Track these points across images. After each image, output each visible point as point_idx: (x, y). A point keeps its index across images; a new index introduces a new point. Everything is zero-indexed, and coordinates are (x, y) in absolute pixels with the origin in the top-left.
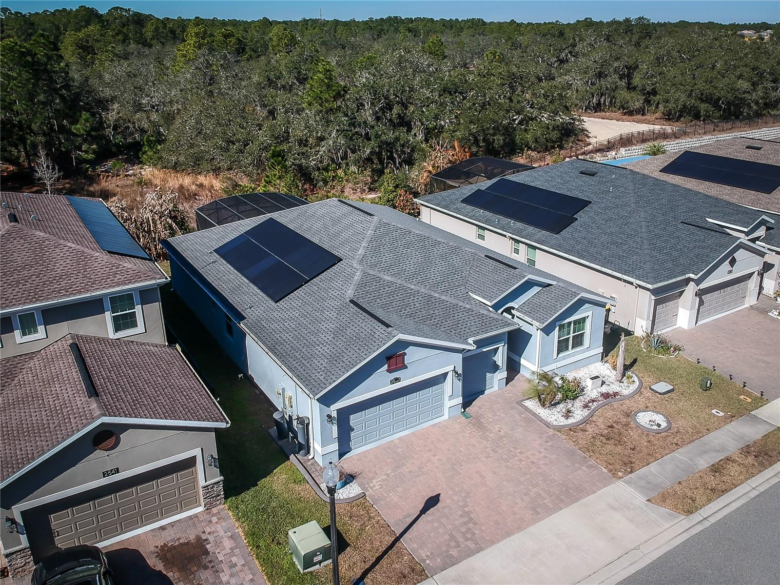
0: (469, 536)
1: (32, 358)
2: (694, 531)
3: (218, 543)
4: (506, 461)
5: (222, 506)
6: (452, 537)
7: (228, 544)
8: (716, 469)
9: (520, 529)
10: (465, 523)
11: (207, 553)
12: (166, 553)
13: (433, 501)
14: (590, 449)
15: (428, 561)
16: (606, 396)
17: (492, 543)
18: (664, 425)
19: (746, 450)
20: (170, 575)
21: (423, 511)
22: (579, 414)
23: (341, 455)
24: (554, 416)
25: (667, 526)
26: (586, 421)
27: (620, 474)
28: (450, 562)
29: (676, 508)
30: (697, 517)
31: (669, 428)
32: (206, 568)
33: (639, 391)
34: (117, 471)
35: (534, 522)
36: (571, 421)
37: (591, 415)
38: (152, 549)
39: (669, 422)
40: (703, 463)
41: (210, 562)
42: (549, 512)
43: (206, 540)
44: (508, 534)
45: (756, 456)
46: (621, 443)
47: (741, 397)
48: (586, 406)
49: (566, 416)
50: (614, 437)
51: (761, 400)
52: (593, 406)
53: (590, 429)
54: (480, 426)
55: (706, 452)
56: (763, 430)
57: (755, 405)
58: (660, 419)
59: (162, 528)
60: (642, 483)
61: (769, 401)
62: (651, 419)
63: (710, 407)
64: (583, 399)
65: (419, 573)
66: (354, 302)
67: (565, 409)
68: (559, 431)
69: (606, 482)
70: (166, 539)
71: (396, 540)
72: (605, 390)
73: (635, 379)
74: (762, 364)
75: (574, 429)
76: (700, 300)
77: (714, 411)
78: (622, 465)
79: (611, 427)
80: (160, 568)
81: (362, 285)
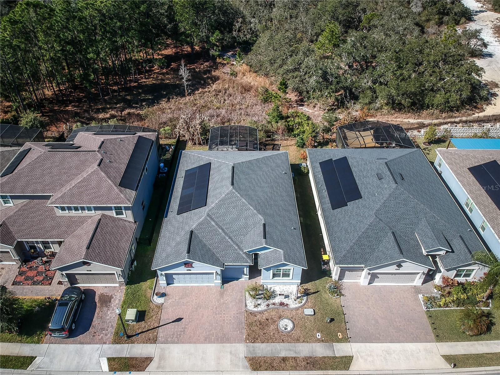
0: (178, 336)
1: (90, 218)
3: (115, 300)
4: (216, 314)
5: (124, 287)
6: (174, 334)
7: (117, 301)
8: (284, 359)
9: (195, 343)
10: (181, 331)
11: (110, 302)
12: (102, 296)
13: (179, 319)
14: (250, 325)
15: (160, 338)
16: (282, 304)
17: (183, 343)
18: (289, 329)
19: (306, 359)
20: (97, 304)
21: (173, 322)
22: (263, 307)
23: (168, 284)
24: (251, 304)
25: (240, 370)
26: (261, 312)
27: (248, 341)
28: (166, 342)
29: (251, 365)
30: (255, 373)
31: (289, 332)
32: (107, 307)
33: (297, 309)
34: (91, 271)
35: (202, 343)
36: (256, 309)
37: (266, 311)
38: (99, 293)
39: (292, 330)
40: (283, 354)
41: (109, 305)
42: (210, 342)
43: (113, 297)
44: (190, 343)
45: (307, 363)
46: (263, 329)
47: (339, 334)
48: (268, 305)
49: (256, 306)
50: (263, 325)
51: (346, 340)
52: (271, 306)
53: (258, 317)
54: (222, 295)
55: (290, 350)
56: (329, 353)
57: (339, 341)
58: (290, 326)
59: (106, 287)
60: (251, 349)
61: (349, 342)
62: (286, 324)
63: (318, 331)
64: (271, 301)
65: (154, 341)
66: (192, 232)
67: (259, 303)
68: (246, 311)
69: (240, 342)
70: (104, 291)
71: (158, 327)
72: (285, 301)
73: (303, 302)
74: (373, 322)
75: (252, 314)
76: (374, 277)
77: (318, 334)
78: (252, 338)
79: (267, 320)
80: (97, 301)
81: (200, 223)
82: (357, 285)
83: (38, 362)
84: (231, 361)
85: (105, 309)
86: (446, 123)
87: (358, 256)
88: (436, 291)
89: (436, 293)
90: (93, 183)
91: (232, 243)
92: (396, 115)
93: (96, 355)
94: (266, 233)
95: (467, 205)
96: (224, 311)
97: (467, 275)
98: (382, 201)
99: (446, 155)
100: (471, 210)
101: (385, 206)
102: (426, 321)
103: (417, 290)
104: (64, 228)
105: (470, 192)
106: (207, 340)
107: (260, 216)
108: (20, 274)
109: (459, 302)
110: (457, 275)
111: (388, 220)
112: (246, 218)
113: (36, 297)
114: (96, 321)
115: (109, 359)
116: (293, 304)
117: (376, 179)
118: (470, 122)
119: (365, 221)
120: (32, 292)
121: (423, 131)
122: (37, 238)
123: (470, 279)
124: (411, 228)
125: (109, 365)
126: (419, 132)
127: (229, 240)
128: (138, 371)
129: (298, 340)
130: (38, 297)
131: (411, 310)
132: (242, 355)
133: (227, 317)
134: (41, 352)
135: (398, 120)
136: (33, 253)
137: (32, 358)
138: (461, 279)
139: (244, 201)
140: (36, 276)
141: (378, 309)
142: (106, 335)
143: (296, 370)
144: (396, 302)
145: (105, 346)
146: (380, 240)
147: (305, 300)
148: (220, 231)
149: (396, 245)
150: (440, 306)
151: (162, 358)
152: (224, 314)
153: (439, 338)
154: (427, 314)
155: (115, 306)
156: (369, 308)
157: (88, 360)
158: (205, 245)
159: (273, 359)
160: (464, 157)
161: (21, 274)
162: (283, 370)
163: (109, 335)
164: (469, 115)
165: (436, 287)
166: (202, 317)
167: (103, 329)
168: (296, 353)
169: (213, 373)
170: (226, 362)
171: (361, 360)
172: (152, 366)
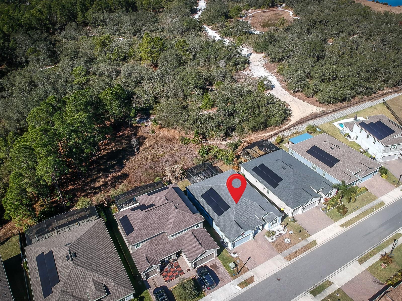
0: (255, 264)
1: (185, 234)
2: (290, 264)
3: (218, 265)
4: (261, 250)
5: (218, 258)
6: (253, 264)
8: (296, 252)
9: (263, 263)
10: (254, 262)
12: (211, 266)
13: (249, 258)
14: (276, 247)
16: (280, 234)
17: (259, 265)
18: (289, 242)
19: (302, 248)
20: (213, 270)
21: (248, 260)
22: (275, 239)
23: (234, 248)
24: (270, 240)
25: (285, 263)
26: (276, 241)
27: (280, 253)
28: (253, 268)
29: (287, 260)
30: (291, 261)
31: (290, 242)
33: (286, 233)
35: (265, 262)
36: (273, 241)
37: (277, 239)
38: (209, 265)
39: (290, 241)
40: (294, 251)
41: (218, 268)
42: (268, 260)
44: (261, 264)
45: (304, 249)
46: (281, 246)
47: (306, 235)
49: (272, 240)
50: (280, 244)
51: (309, 235)
52: (277, 237)
53: (276, 243)
54: (256, 241)
55: (295, 248)
56: (307, 243)
57: (308, 237)
58: (289, 240)
59: (209, 262)
60: (283, 255)
61: (311, 236)
62: (287, 240)
64: (276, 235)
65: (248, 270)
66: (235, 221)
67: (272, 238)
68: (270, 243)
69: (277, 254)
70: (211, 263)
71: (245, 265)
72: (280, 232)
73: (286, 229)
74: (313, 225)
75: (273, 243)
76: (304, 208)
77: (299, 238)
78: (281, 251)
79: (280, 242)
80: (211, 269)
81: (235, 215)
82: (299, 215)
85: (218, 270)
86: (281, 132)
88: (324, 205)
89: (324, 206)
90: (181, 217)
92: (256, 134)
93: (232, 287)
94: (263, 208)
95: (313, 167)
97: (331, 195)
98: (292, 178)
99: (293, 148)
100: (315, 169)
101: (294, 179)
102: (327, 217)
103: (318, 208)
104: (177, 245)
105: (313, 162)
106: (266, 260)
107: (255, 202)
109: (333, 206)
110: (328, 196)
112: (250, 205)
114: (219, 276)
115: (238, 285)
116: (284, 233)
117: (283, 169)
118: (290, 128)
119: (291, 188)
121: (273, 138)
122: (168, 255)
123: (332, 196)
124: (307, 184)
125: (241, 287)
126: (272, 139)
127: (250, 217)
128: (252, 283)
129: (295, 244)
131: (321, 216)
132: (282, 258)
133: (266, 248)
134: (209, 298)
135: (259, 136)
136: (164, 264)
138: (330, 197)
140: (174, 274)
143: (302, 253)
144: (315, 215)
145: (232, 282)
148: (245, 215)
150: (328, 210)
151: (256, 274)
152: (264, 248)
153: (335, 221)
154: (326, 214)
155: (221, 266)
156: (308, 221)
157: (231, 290)
158: (243, 224)
159: (293, 254)
160: (302, 147)
161: (166, 276)
162: (298, 255)
163: (229, 278)
164: (287, 125)
165: (323, 203)
166: (257, 253)
167: (225, 277)
168: (298, 248)
169: (278, 269)
170: (279, 263)
171: (318, 240)
172: (256, 278)
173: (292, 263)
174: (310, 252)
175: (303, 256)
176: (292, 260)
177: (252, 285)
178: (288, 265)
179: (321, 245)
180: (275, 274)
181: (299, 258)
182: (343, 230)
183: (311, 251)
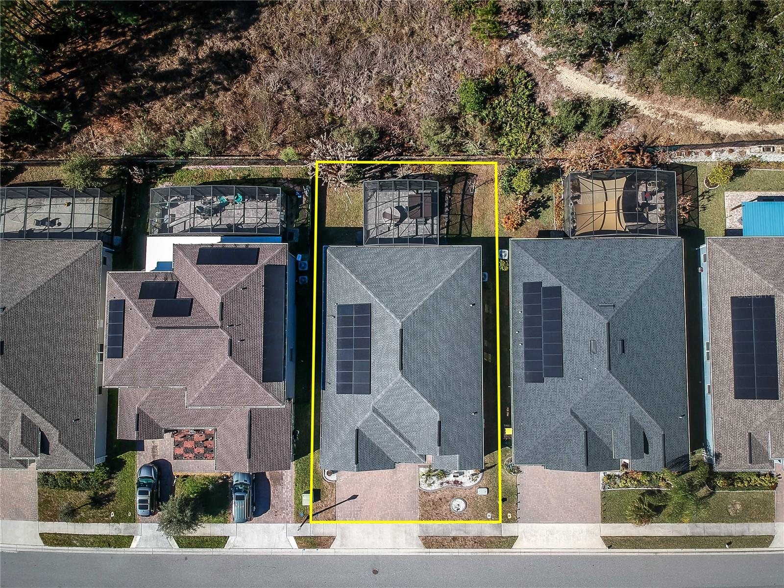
2: (421, 554)
3: (286, 477)
4: (390, 493)
5: (294, 463)
6: (351, 514)
7: (289, 479)
8: (455, 538)
10: (357, 511)
11: (282, 479)
12: (271, 473)
13: (354, 497)
14: (423, 505)
15: (339, 516)
16: (455, 483)
18: (461, 509)
19: (474, 538)
20: (270, 482)
21: (349, 499)
22: (436, 486)
26: (435, 492)
28: (345, 519)
29: (424, 544)
30: (428, 550)
31: (461, 512)
32: (280, 485)
33: (471, 488)
36: (429, 489)
37: (439, 490)
39: (464, 510)
40: (454, 534)
41: (282, 483)
43: (283, 474)
45: (475, 542)
46: (436, 508)
47: (508, 514)
48: (442, 484)
49: (429, 485)
50: (436, 504)
51: (515, 520)
52: (445, 485)
53: (431, 496)
55: (460, 530)
56: (495, 533)
57: (508, 521)
58: (462, 506)
60: (424, 527)
61: (517, 522)
62: (459, 504)
63: (489, 512)
64: (445, 479)
65: (334, 518)
66: (357, 430)
67: (433, 481)
68: (420, 490)
69: (414, 520)
71: (335, 506)
72: (459, 479)
73: (478, 480)
74: (545, 502)
75: (426, 493)
77: (488, 514)
78: (426, 516)
79: (441, 499)
80: (269, 478)
81: (367, 421)
83: (232, 541)
84: (406, 540)
85: (279, 487)
87: (540, 456)
91: (403, 442)
93: (284, 535)
94: (442, 436)
96: (398, 489)
98: (585, 393)
102: (598, 501)
106: (383, 518)
107: (434, 410)
108: (177, 445)
111: (586, 415)
112: (418, 412)
113: (206, 474)
114: (273, 501)
115: (295, 537)
116: (467, 482)
120: (198, 467)
122: (185, 427)
124: (609, 425)
125: (298, 544)
128: (324, 548)
130: (208, 474)
131: (587, 490)
132: (416, 535)
133: (401, 496)
134: (232, 531)
137: (226, 538)
139: (416, 391)
140: (195, 448)
141: (553, 488)
142: (288, 514)
143: (464, 548)
144: (574, 480)
145: (289, 525)
146: (569, 440)
147: (480, 477)
149: (584, 451)
150: (618, 486)
151: (343, 536)
152: (398, 493)
154: (602, 495)
155: (288, 483)
157: (278, 539)
158: (374, 444)
159: (445, 538)
162: (453, 548)
163: (290, 514)
166: (377, 495)
167: (282, 509)
168: (465, 532)
169: (391, 550)
170: (402, 540)
171: (524, 540)
172: (336, 544)
173: (428, 554)
174: (485, 554)
175: (460, 554)
176: (431, 550)
177: (321, 552)
178: (417, 554)
179: (519, 554)
180: (377, 557)
181: (448, 554)
182: (601, 549)
183: (487, 554)
